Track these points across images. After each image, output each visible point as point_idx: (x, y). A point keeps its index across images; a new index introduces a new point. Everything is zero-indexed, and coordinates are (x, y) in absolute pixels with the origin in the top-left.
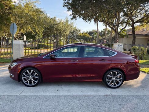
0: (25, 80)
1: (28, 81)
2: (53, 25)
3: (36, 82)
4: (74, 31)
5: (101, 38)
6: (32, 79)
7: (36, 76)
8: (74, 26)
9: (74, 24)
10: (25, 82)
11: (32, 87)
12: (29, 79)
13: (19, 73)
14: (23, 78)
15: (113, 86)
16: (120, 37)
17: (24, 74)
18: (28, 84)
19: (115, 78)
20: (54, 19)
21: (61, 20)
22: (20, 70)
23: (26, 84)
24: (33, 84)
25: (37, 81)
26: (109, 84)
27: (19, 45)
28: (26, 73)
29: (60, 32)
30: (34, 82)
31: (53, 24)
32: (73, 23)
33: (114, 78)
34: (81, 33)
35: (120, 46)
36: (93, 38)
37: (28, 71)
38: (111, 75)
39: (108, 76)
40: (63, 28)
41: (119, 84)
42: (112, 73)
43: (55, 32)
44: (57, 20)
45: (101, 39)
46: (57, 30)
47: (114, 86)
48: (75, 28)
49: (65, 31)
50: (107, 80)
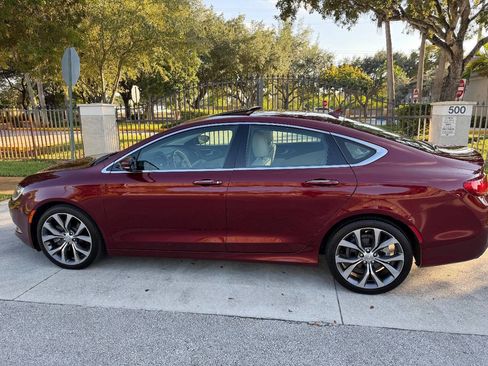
0: (54, 244)
1: (63, 248)
2: (231, 46)
3: (87, 254)
4: (309, 61)
5: (407, 81)
6: (74, 245)
7: (84, 233)
8: (313, 43)
9: (309, 36)
10: (51, 253)
11: (74, 271)
12: (65, 245)
13: (30, 221)
14: (45, 238)
15: (362, 284)
16: (480, 75)
17: (46, 225)
18: (63, 260)
19: (371, 254)
20: (235, 25)
21: (260, 25)
22: (32, 213)
23: (56, 257)
24: (77, 261)
25: (87, 250)
26: (345, 275)
27: (99, 119)
28: (54, 223)
29: (257, 68)
30: (81, 256)
31: (234, 42)
32: (306, 32)
33: (369, 256)
34: (336, 65)
35: (460, 110)
36: (379, 83)
37: (56, 217)
38: (355, 243)
39: (343, 243)
40: (267, 54)
41: (390, 280)
42: (357, 232)
43: (240, 67)
44: (248, 26)
45: (408, 83)
46: (245, 60)
47: (367, 282)
48: (315, 48)
49: (275, 63)
50: (338, 259)
